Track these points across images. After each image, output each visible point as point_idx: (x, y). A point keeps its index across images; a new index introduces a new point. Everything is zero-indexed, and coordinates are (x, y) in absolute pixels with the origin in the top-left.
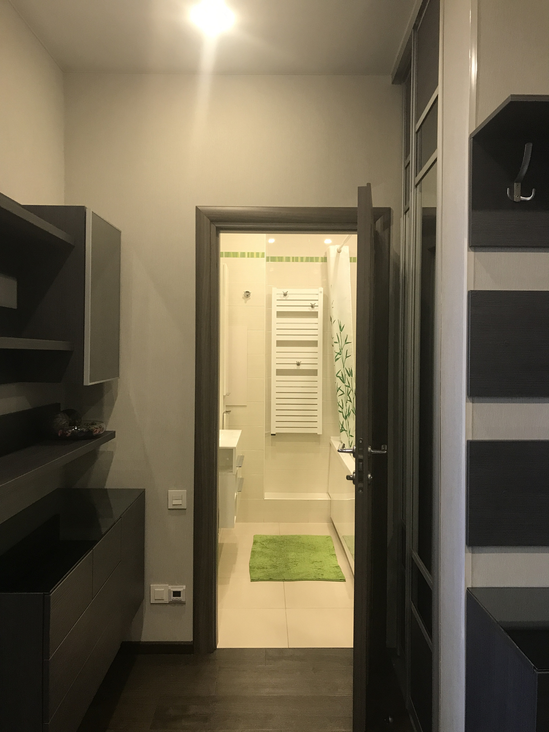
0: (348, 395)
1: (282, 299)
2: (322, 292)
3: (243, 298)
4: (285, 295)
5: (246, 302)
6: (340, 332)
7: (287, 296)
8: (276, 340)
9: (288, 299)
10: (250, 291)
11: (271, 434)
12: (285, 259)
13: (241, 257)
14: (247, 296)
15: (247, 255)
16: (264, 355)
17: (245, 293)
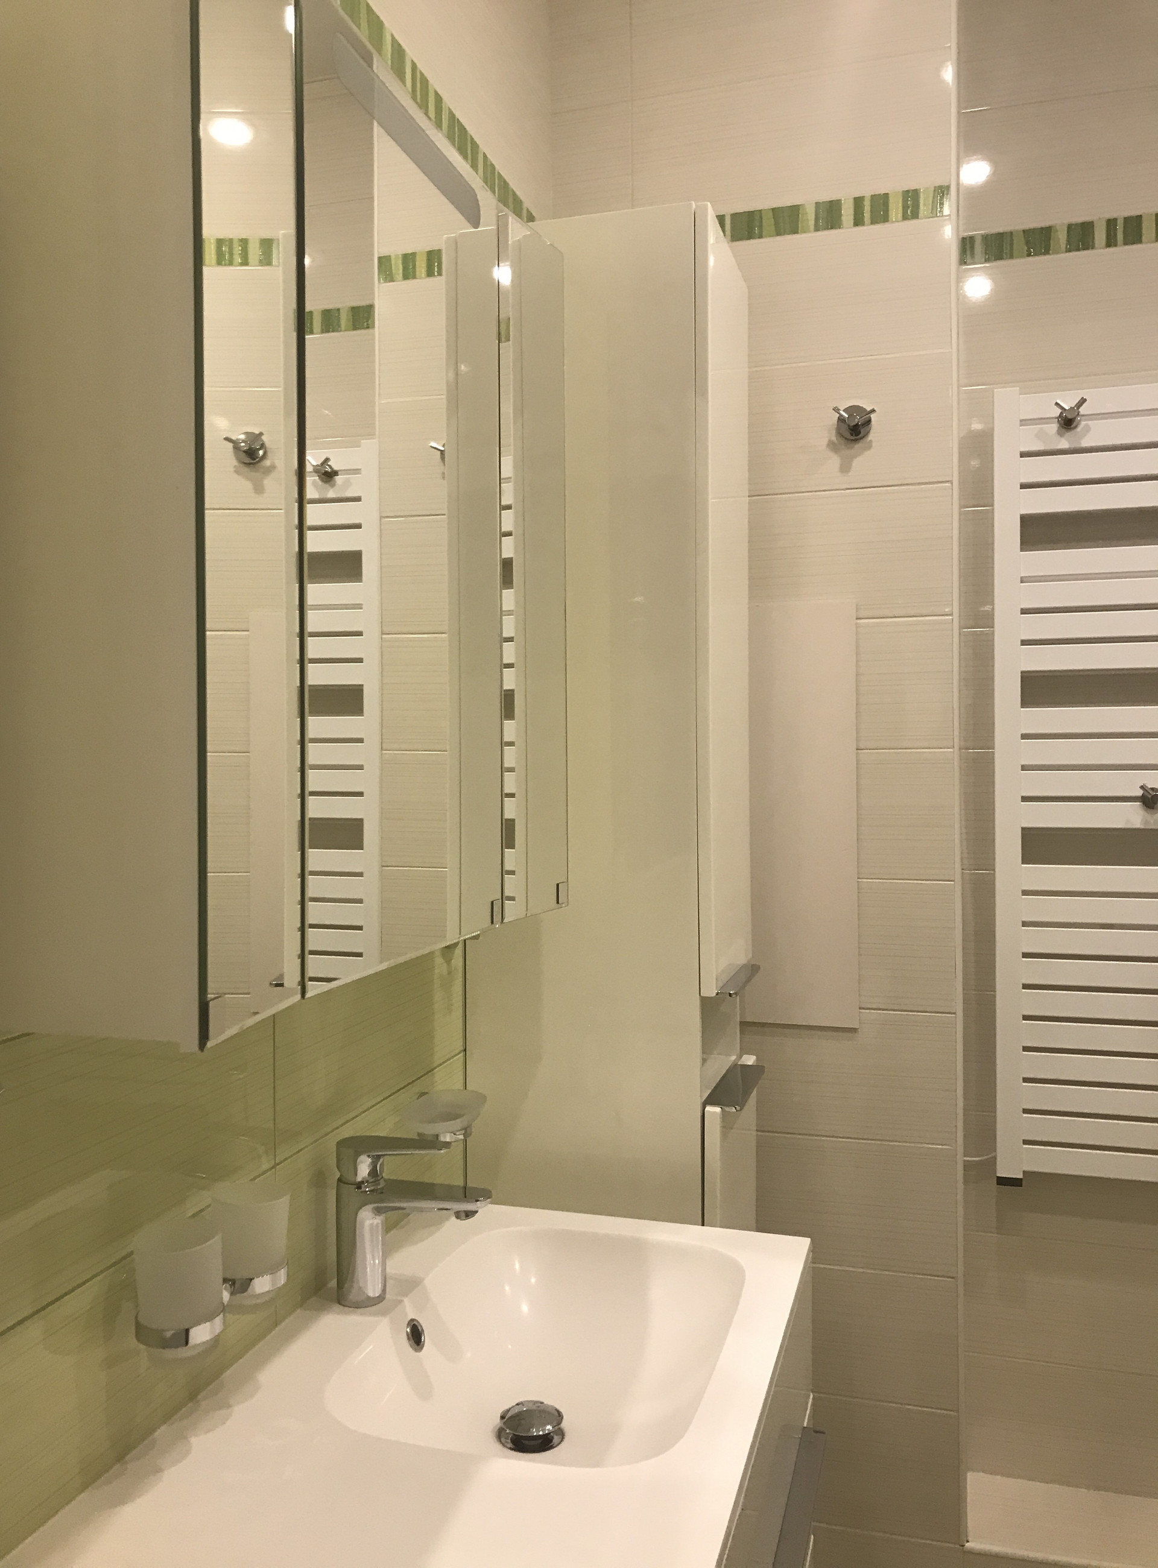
1: (1049, 447)
3: (832, 446)
4: (1067, 422)
5: (845, 468)
7: (1079, 429)
8: (1022, 672)
9: (1086, 443)
10: (868, 410)
11: (998, 1175)
12: (1062, 236)
13: (817, 229)
14: (852, 435)
15: (851, 211)
16: (951, 750)
17: (841, 415)
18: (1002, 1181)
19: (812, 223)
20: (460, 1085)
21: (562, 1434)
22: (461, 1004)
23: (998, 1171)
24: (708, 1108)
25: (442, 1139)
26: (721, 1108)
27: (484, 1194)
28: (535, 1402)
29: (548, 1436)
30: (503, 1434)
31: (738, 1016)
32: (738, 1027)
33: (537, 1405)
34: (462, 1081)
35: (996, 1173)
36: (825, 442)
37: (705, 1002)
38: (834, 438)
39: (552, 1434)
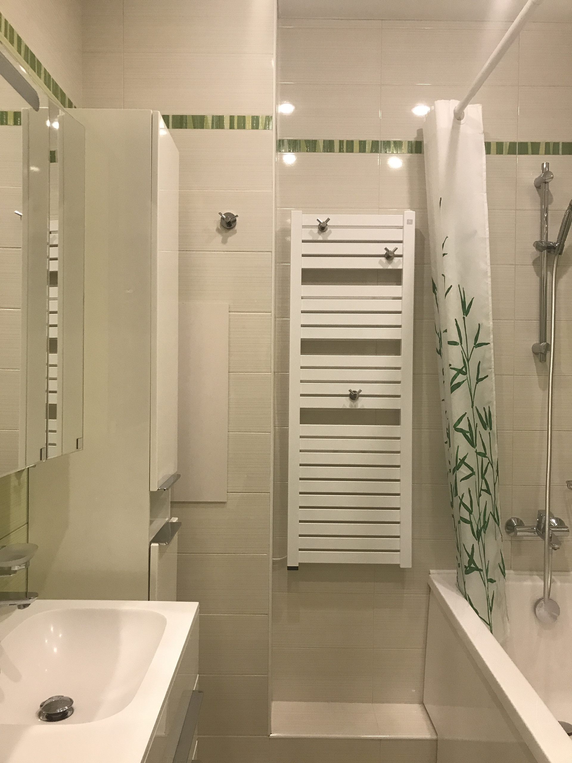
0: (483, 477)
1: (315, 239)
2: (412, 220)
3: (218, 230)
4: (322, 228)
5: (224, 242)
6: (464, 318)
7: (327, 232)
8: (301, 339)
9: (329, 238)
10: (235, 215)
11: (288, 566)
12: (321, 145)
13: (212, 128)
14: (228, 226)
15: (229, 122)
16: (270, 373)
17: (222, 216)
18: (290, 568)
19: (210, 125)
20: (25, 541)
21: (72, 710)
22: (26, 500)
23: (288, 564)
24: (153, 545)
25: (13, 569)
26: (159, 544)
27: (35, 595)
28: (59, 696)
29: (65, 712)
30: (41, 714)
31: (170, 499)
32: (170, 504)
33: (60, 697)
34: (25, 539)
35: (287, 565)
36: (215, 228)
37: (152, 494)
38: (219, 227)
39: (67, 711)
